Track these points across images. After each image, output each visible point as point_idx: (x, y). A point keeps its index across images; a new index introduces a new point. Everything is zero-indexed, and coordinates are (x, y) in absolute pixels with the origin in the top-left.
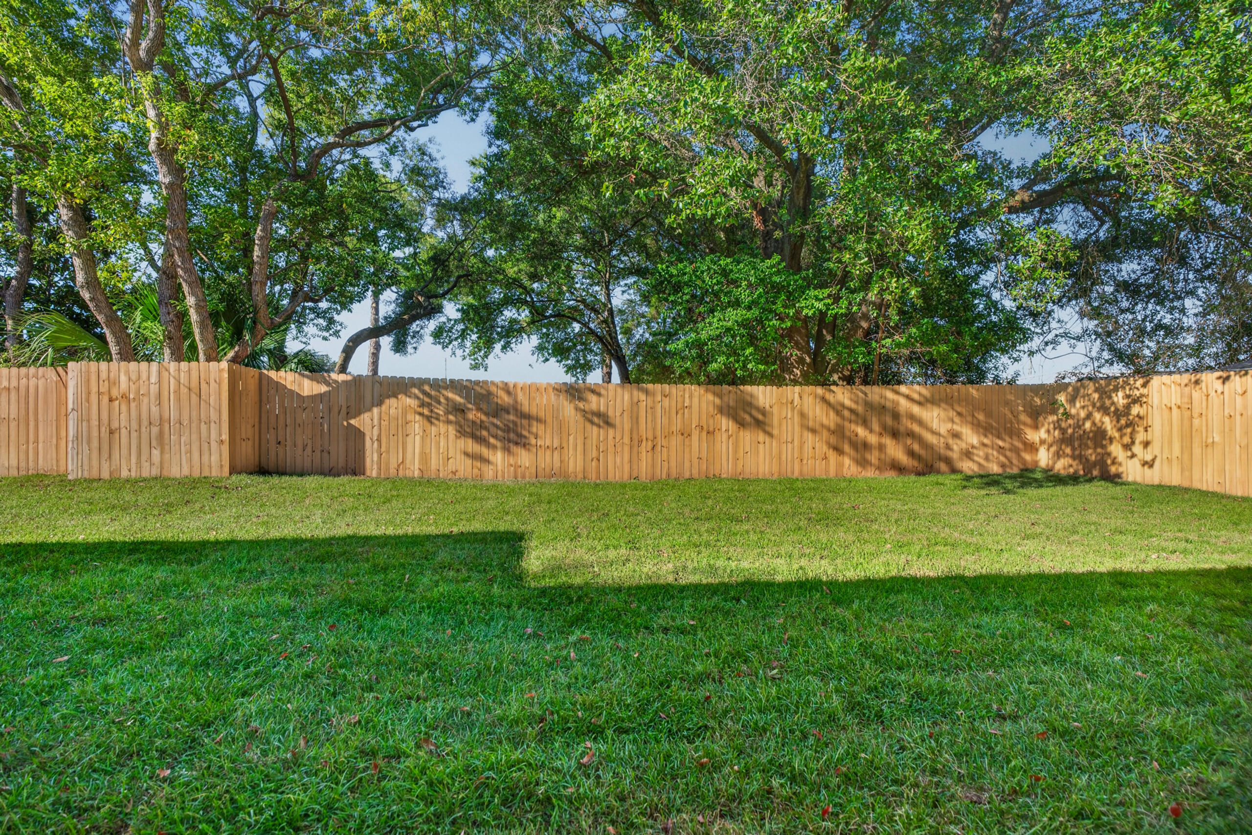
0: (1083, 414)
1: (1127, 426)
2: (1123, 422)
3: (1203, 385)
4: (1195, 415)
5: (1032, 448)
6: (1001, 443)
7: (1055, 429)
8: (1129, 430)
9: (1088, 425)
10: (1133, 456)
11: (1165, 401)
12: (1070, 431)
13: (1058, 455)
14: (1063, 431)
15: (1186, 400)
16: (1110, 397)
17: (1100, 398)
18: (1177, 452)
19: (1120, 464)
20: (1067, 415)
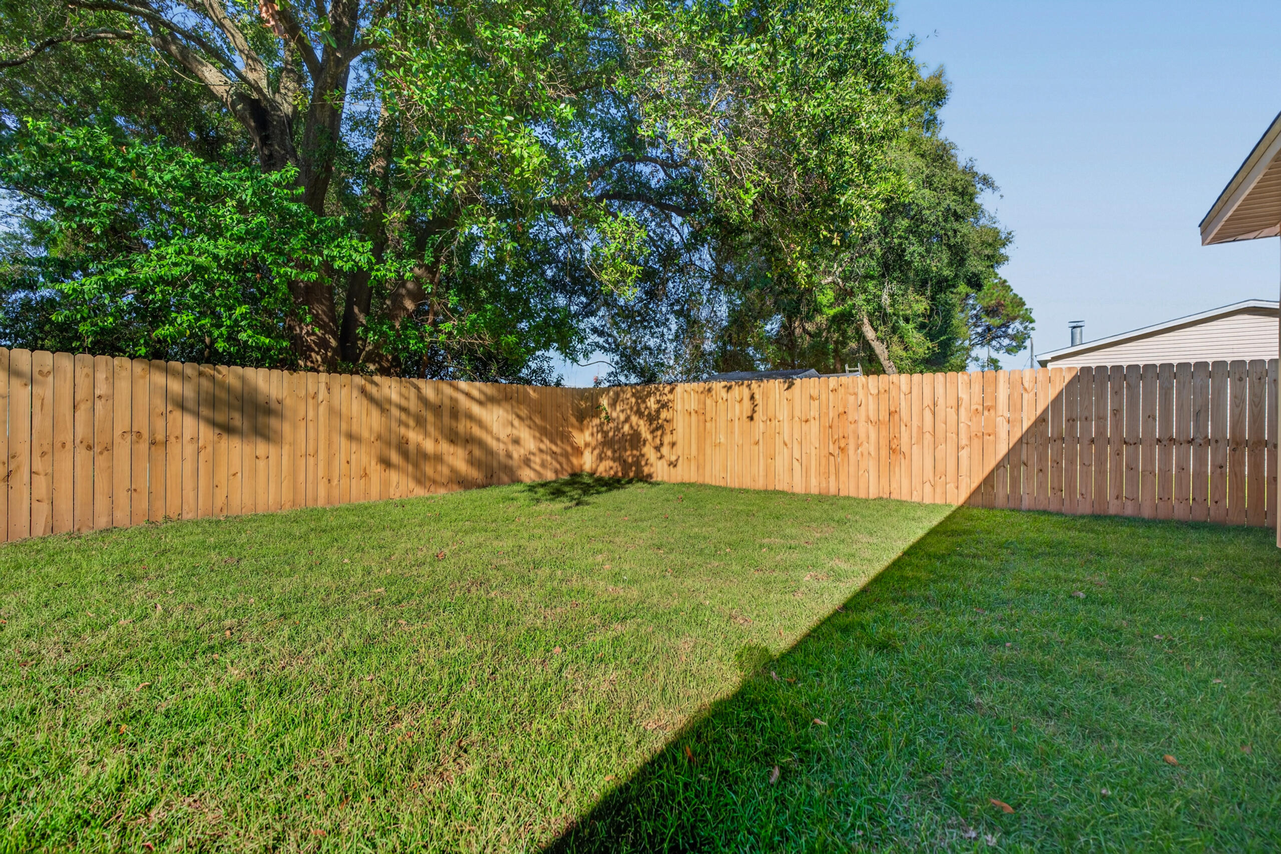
0: (622, 417)
1: (658, 429)
2: (654, 425)
3: (713, 392)
4: (708, 419)
5: (578, 452)
6: (554, 448)
7: (598, 432)
8: (659, 433)
9: (626, 428)
10: (661, 457)
11: (687, 407)
12: (611, 434)
13: (601, 458)
14: (606, 435)
15: (702, 406)
16: (644, 402)
17: (637, 403)
18: (694, 452)
19: (652, 465)
20: (609, 419)
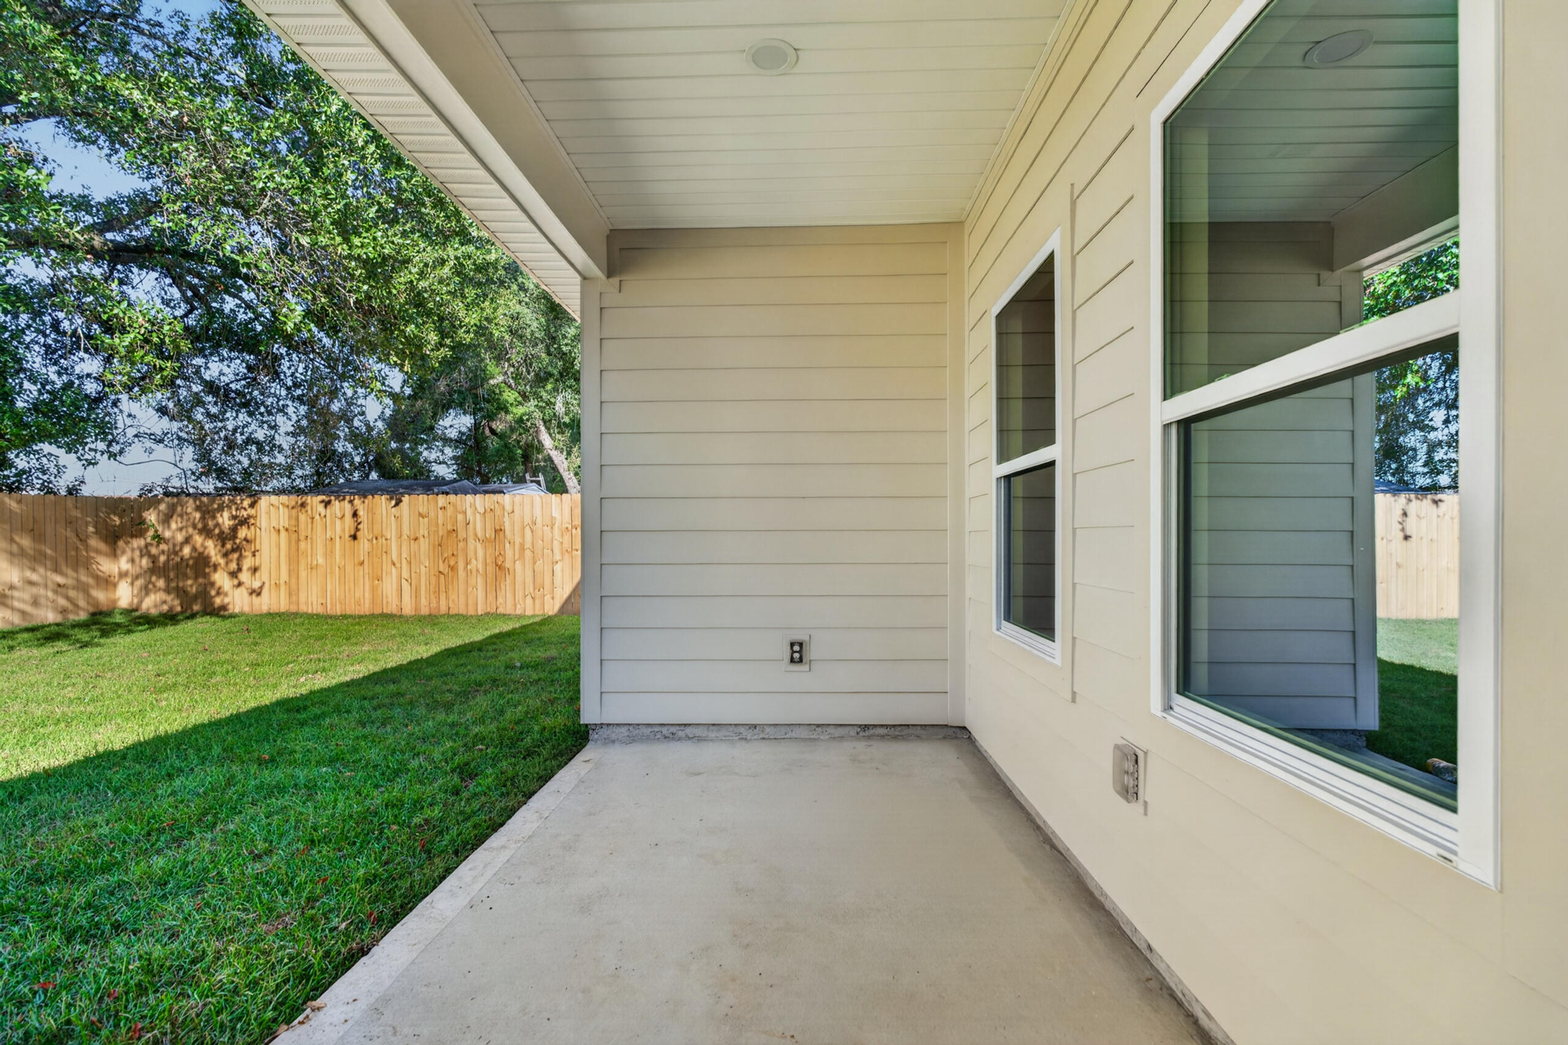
0: (180, 537)
1: (233, 550)
2: (229, 546)
3: (309, 508)
4: (302, 538)
5: (107, 583)
6: (60, 579)
7: (142, 556)
8: (236, 556)
9: (187, 551)
10: (240, 584)
11: (274, 524)
12: (162, 558)
13: (146, 590)
14: (154, 559)
15: (293, 522)
16: (214, 517)
17: (203, 518)
18: (284, 576)
19: (226, 595)
20: (159, 538)
